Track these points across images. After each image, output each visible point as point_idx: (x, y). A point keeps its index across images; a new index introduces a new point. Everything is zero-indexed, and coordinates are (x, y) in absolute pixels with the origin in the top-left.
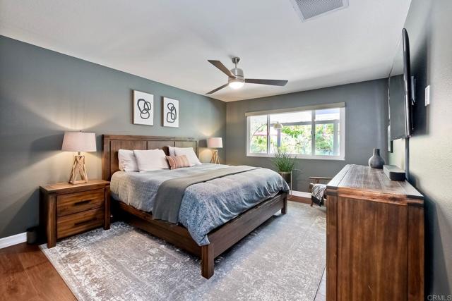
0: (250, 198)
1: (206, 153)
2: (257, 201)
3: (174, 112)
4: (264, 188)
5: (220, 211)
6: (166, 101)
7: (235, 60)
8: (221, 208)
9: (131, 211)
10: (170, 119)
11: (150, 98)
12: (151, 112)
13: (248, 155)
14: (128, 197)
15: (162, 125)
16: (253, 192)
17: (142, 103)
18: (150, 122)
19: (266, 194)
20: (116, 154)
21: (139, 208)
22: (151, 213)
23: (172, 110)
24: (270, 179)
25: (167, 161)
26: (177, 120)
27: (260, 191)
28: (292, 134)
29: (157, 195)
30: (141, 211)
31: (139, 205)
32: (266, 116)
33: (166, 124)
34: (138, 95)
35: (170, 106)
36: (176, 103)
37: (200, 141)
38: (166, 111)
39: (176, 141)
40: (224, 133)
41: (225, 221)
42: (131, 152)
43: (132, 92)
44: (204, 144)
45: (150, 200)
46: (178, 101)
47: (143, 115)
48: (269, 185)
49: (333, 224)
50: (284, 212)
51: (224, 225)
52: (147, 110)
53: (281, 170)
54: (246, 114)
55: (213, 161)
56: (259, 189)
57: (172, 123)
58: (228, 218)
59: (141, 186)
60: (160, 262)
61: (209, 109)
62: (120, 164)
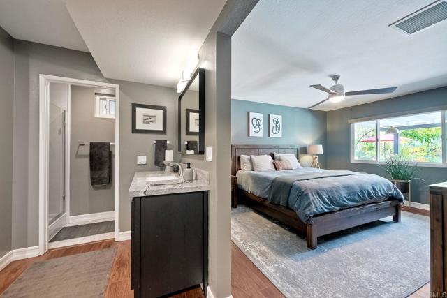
0: (352, 197)
1: (307, 158)
2: (360, 202)
3: (278, 125)
4: (368, 192)
5: (322, 202)
6: (272, 117)
7: (336, 78)
8: (323, 200)
9: (251, 196)
10: (275, 131)
11: (260, 116)
12: (261, 127)
13: (352, 161)
14: (249, 187)
15: (269, 136)
16: (354, 193)
17: (255, 121)
18: (260, 134)
19: (371, 197)
20: (239, 158)
21: (258, 195)
22: (266, 199)
23: (276, 124)
24: (376, 184)
25: (274, 164)
26: (281, 131)
27: (363, 193)
28: (421, 139)
29: (271, 187)
30: (259, 197)
31: (258, 193)
32: (375, 121)
33: (272, 135)
34: (252, 115)
35: (275, 121)
36: (280, 118)
37: (300, 149)
38: (272, 124)
39: (279, 149)
40: (324, 140)
41: (326, 211)
42: (249, 157)
43: (248, 114)
44: (304, 150)
45: (266, 190)
46: (281, 117)
47: (255, 130)
48: (374, 189)
49: (438, 220)
50: (396, 219)
51: (325, 213)
52: (258, 126)
53: (395, 178)
54: (349, 121)
55: (313, 166)
56: (361, 191)
57: (277, 134)
58: (329, 209)
59: (259, 180)
60: (274, 233)
61: (309, 119)
62: (241, 166)
